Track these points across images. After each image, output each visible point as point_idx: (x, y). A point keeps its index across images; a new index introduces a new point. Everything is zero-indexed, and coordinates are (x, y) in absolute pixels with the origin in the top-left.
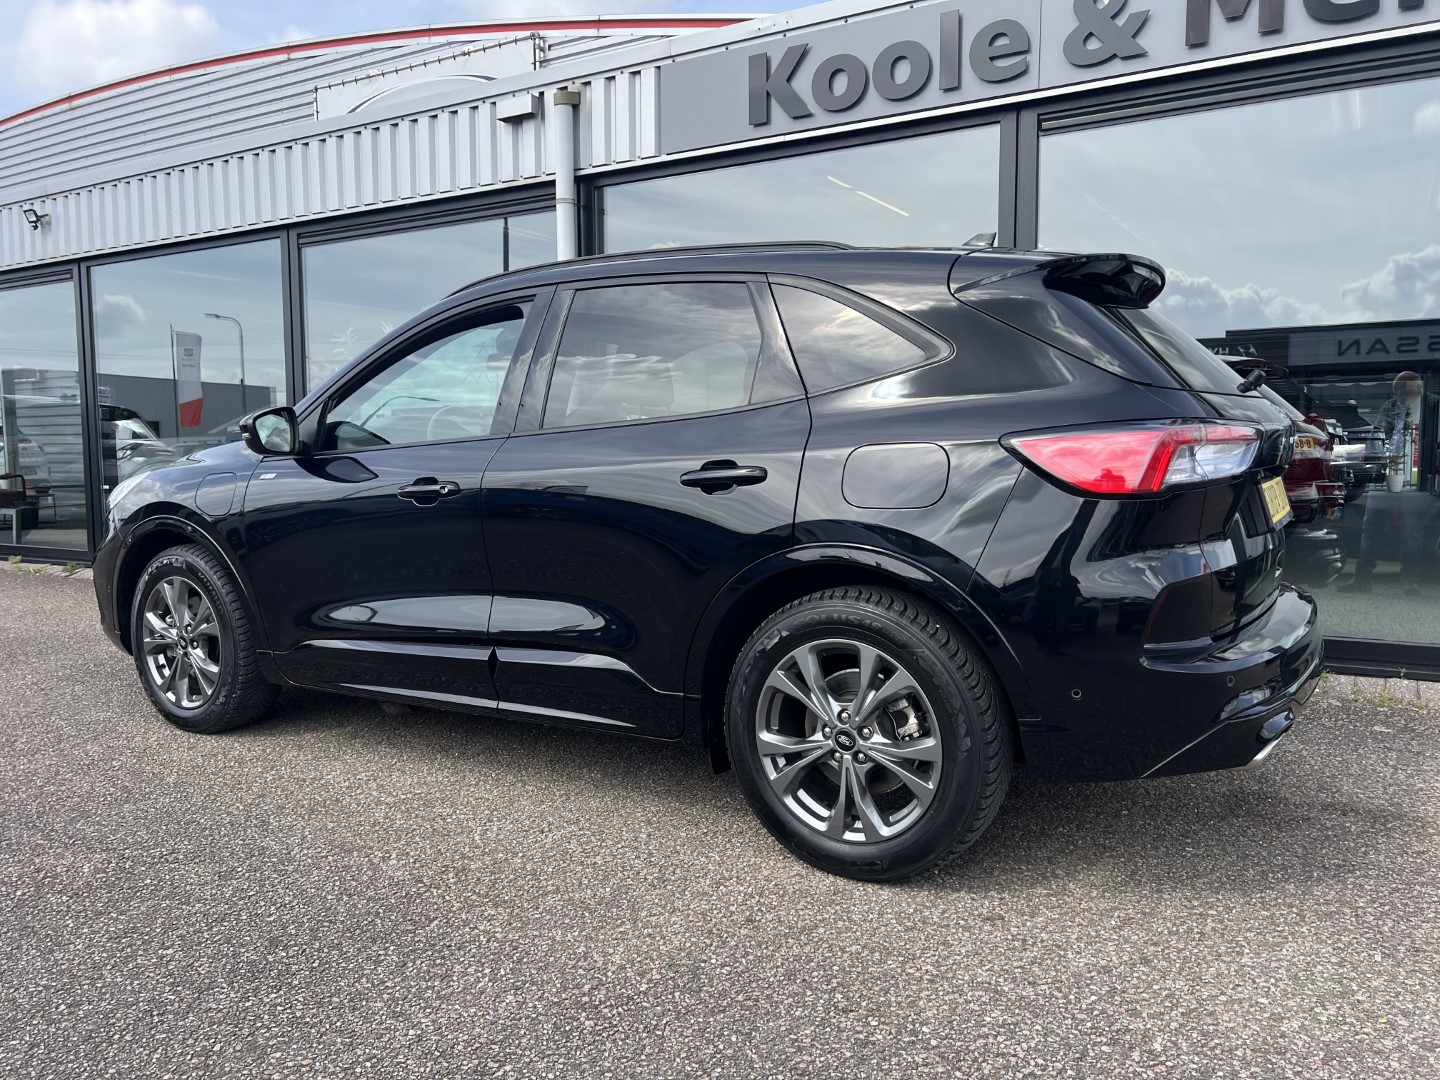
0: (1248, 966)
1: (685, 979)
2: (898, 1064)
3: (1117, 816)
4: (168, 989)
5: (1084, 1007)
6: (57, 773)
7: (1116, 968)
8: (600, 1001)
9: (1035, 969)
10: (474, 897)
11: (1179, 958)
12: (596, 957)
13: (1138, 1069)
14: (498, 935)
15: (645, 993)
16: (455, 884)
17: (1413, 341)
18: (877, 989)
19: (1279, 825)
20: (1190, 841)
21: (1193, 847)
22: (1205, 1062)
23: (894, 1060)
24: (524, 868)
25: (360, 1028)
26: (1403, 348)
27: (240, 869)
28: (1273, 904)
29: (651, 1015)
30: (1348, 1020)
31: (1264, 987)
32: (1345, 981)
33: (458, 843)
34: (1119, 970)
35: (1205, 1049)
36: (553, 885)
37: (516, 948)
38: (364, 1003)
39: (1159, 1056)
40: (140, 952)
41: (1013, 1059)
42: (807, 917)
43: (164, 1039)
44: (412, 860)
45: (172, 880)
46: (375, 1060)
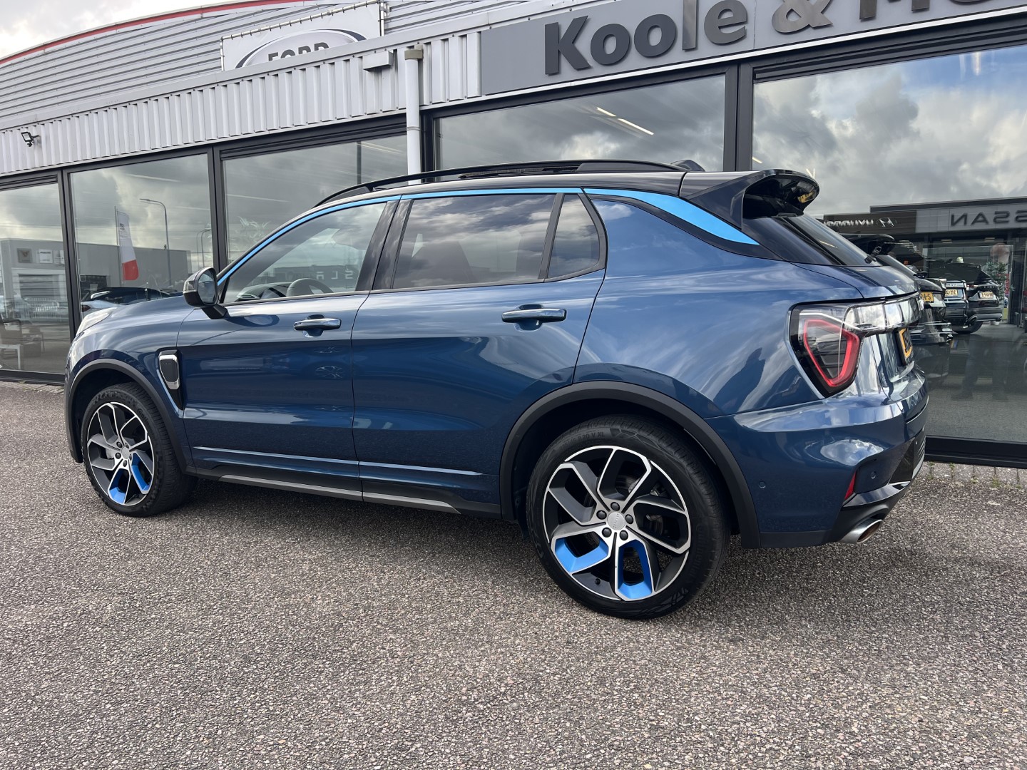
0: (913, 673)
1: (531, 683)
2: (681, 742)
3: (814, 566)
4: (179, 692)
5: (803, 702)
6: (77, 539)
7: (823, 675)
8: (475, 699)
9: (768, 675)
10: (379, 627)
11: (865, 668)
12: (468, 668)
13: (843, 745)
14: (399, 653)
15: (504, 694)
16: (365, 616)
17: (1005, 215)
18: (661, 690)
19: (926, 573)
20: (865, 585)
21: (868, 589)
22: (888, 740)
23: (678, 739)
24: (410, 606)
25: (315, 718)
26: (998, 220)
27: (215, 607)
28: (926, 629)
29: (510, 709)
30: (982, 710)
31: (923, 688)
32: (979, 683)
33: (362, 588)
34: (824, 676)
35: (887, 731)
36: (432, 618)
37: (412, 662)
38: (314, 701)
39: (856, 736)
40: (156, 666)
41: (758, 739)
42: (608, 640)
43: (182, 727)
44: (332, 600)
45: (170, 614)
46: (328, 740)
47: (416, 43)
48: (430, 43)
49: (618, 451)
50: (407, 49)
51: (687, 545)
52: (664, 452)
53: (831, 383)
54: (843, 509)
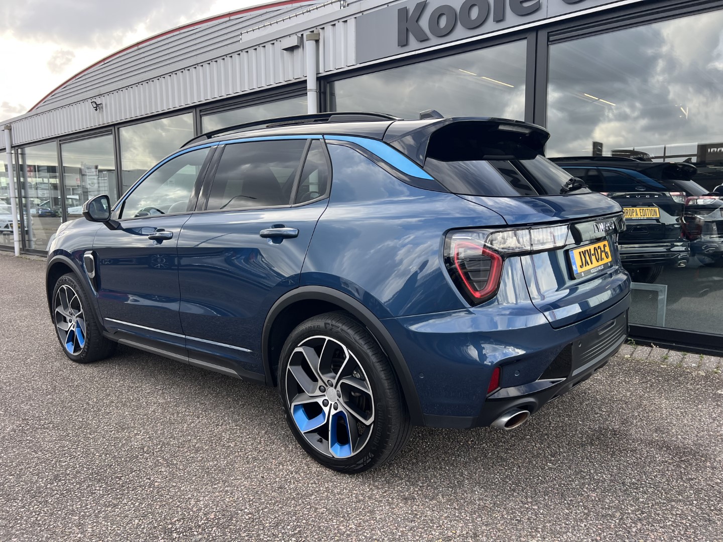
1: (225, 520)
3: (522, 439)
6: (33, 377)
8: (175, 529)
10: (161, 460)
12: (192, 501)
14: (156, 484)
16: (158, 452)
19: (614, 453)
20: (553, 459)
21: (552, 463)
24: (194, 446)
25: (59, 530)
27: (70, 435)
28: (576, 505)
33: (174, 429)
36: (201, 457)
37: (159, 492)
42: (311, 488)
45: (39, 438)
47: (315, 28)
48: (323, 28)
49: (329, 340)
50: (310, 33)
51: (372, 419)
52: (357, 344)
53: (477, 295)
54: (487, 400)
